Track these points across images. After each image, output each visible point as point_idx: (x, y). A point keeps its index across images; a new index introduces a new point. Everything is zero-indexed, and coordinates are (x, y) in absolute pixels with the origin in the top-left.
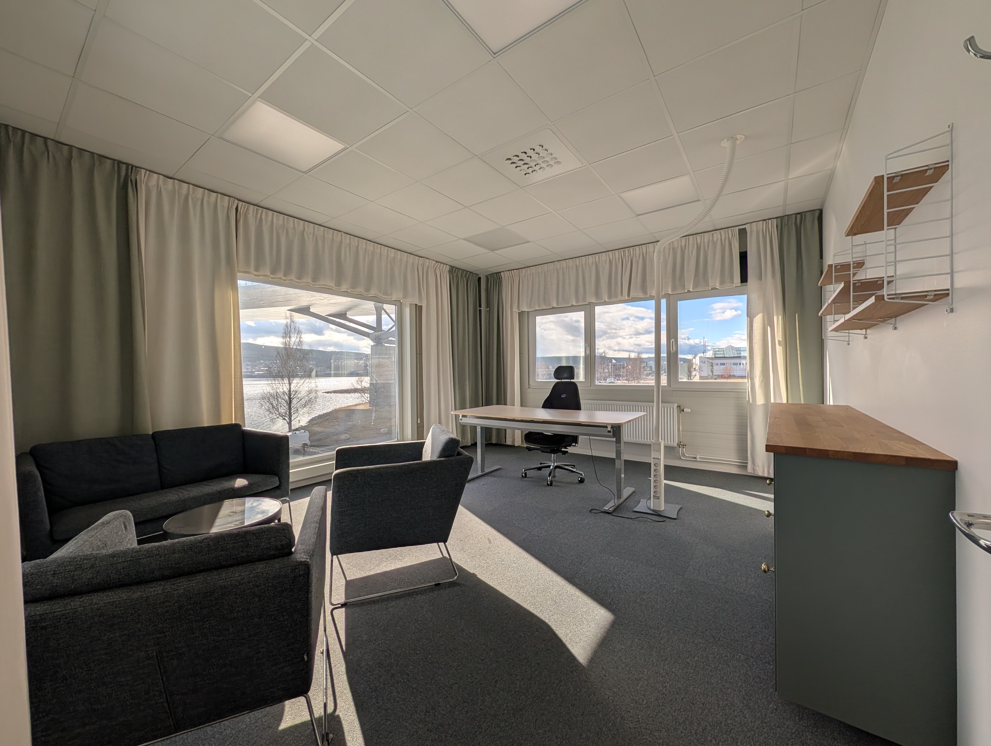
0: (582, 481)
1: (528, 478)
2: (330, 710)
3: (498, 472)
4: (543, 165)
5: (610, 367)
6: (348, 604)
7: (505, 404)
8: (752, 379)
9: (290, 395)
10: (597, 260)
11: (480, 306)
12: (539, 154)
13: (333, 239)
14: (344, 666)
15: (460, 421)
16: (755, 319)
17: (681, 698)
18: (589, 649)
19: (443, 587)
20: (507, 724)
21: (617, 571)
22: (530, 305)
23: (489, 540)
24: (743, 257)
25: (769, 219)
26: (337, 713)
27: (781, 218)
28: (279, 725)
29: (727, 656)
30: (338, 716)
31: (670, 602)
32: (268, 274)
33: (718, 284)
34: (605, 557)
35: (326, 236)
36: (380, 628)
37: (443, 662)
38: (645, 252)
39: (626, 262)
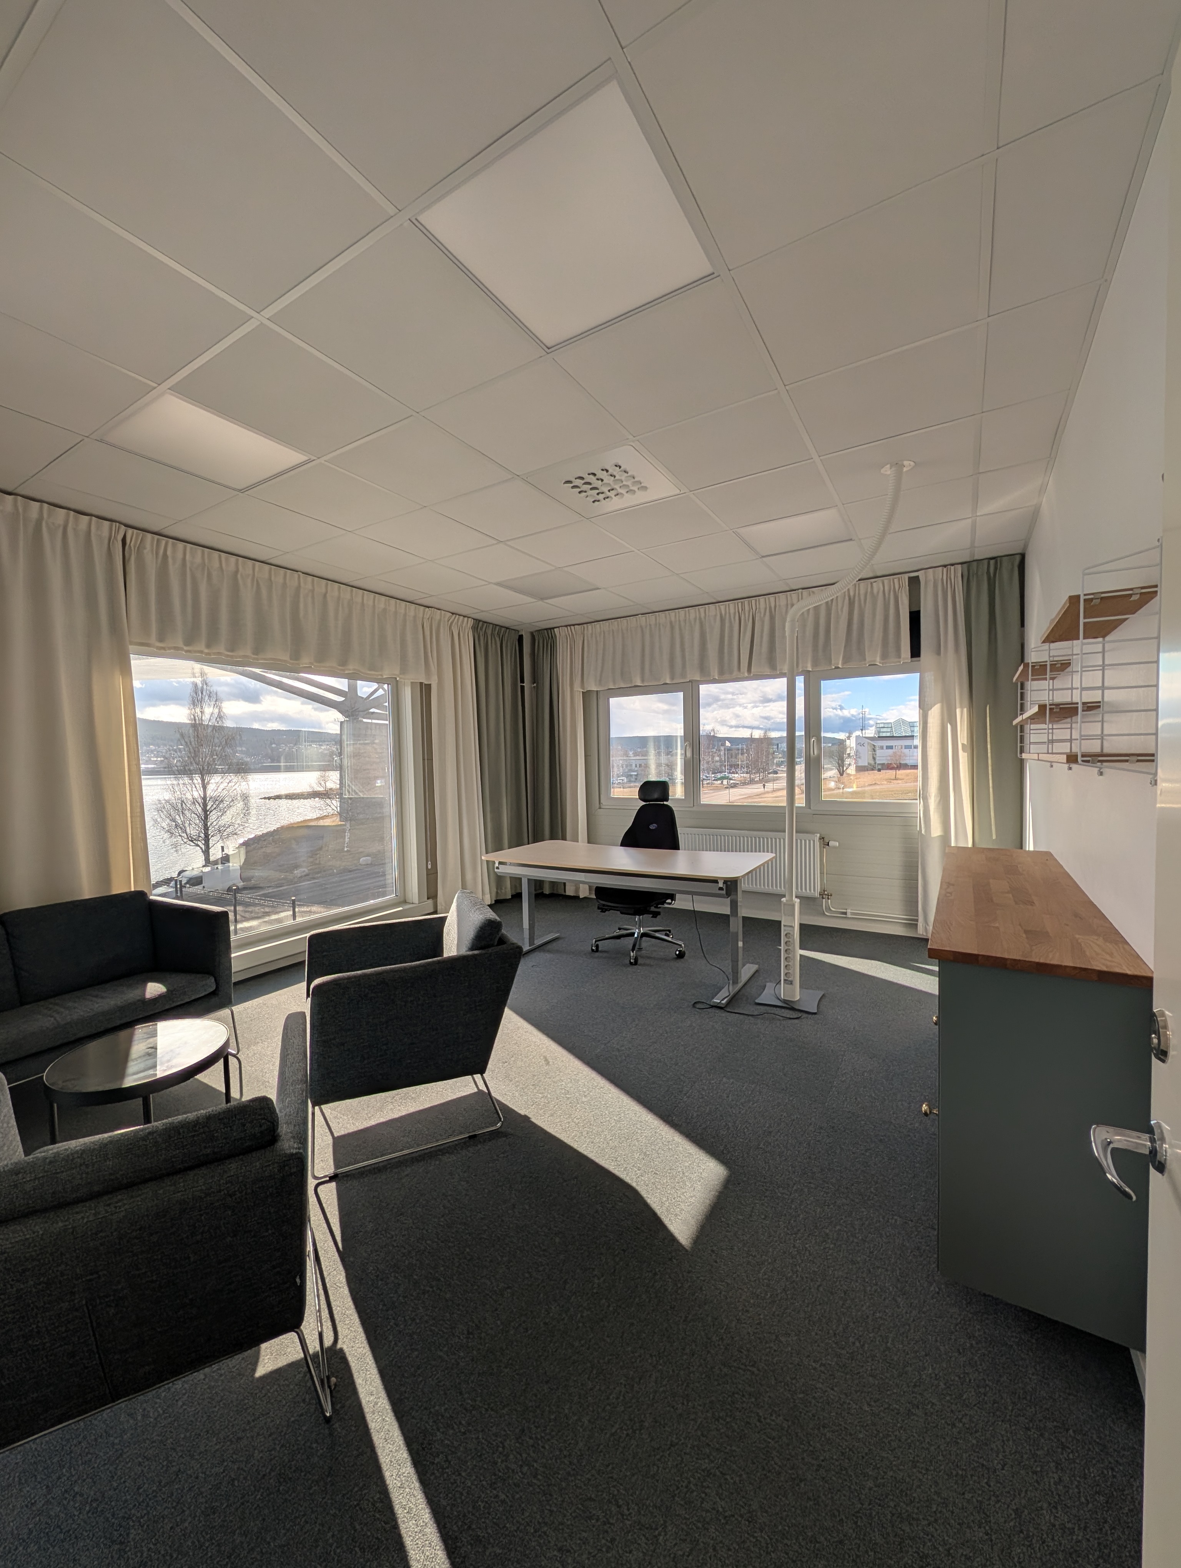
0: (681, 955)
1: (602, 952)
2: (328, 1341)
3: (554, 944)
4: (620, 491)
5: (722, 753)
6: (340, 1176)
7: (564, 838)
8: (925, 799)
9: (205, 805)
10: (703, 615)
11: (522, 681)
12: (615, 477)
13: (285, 583)
14: (343, 1274)
15: (496, 870)
16: (930, 712)
17: (816, 1286)
18: (693, 1223)
19: (481, 1140)
20: (583, 1342)
21: (733, 1100)
22: (600, 681)
23: (546, 1060)
24: (915, 618)
25: (952, 565)
26: (339, 1345)
27: (967, 564)
28: (254, 1370)
29: (879, 1221)
30: (341, 1350)
31: (805, 1145)
32: (181, 644)
33: (878, 659)
34: (715, 1080)
35: (273, 578)
36: (392, 1210)
37: (488, 1256)
38: (773, 605)
39: (745, 620)
